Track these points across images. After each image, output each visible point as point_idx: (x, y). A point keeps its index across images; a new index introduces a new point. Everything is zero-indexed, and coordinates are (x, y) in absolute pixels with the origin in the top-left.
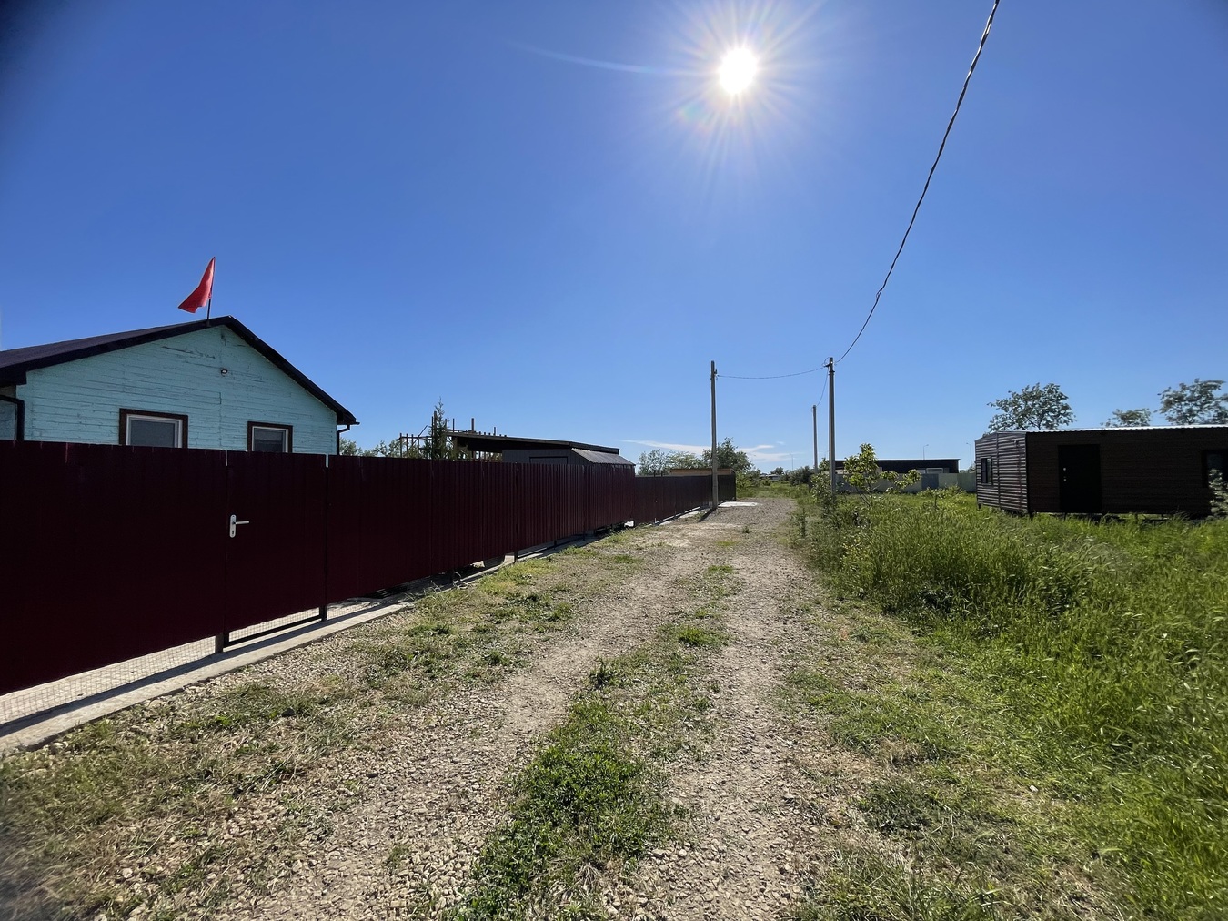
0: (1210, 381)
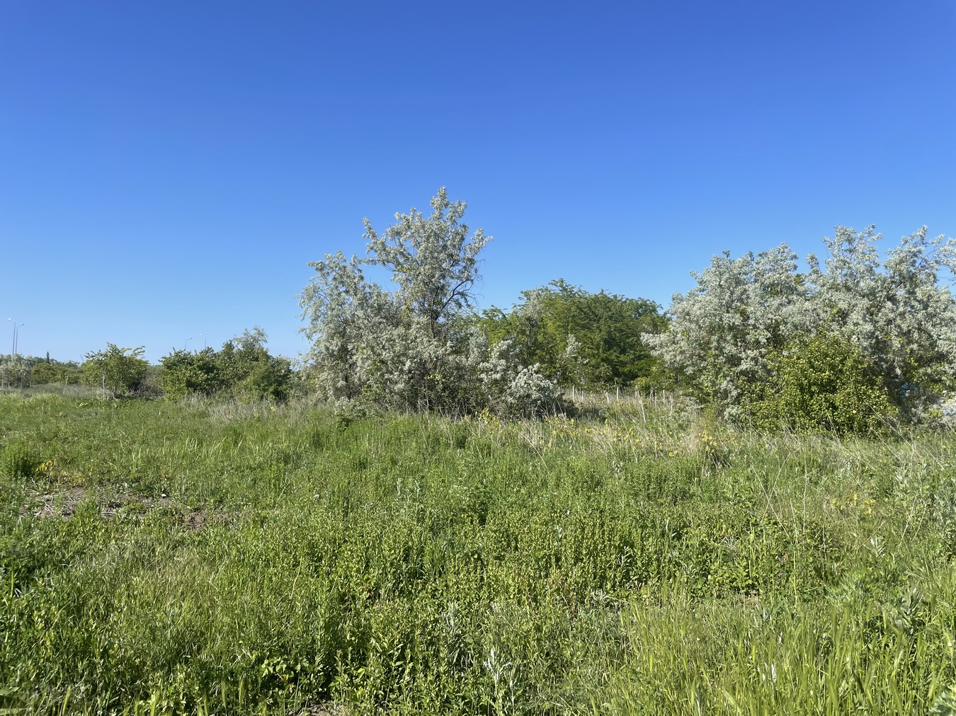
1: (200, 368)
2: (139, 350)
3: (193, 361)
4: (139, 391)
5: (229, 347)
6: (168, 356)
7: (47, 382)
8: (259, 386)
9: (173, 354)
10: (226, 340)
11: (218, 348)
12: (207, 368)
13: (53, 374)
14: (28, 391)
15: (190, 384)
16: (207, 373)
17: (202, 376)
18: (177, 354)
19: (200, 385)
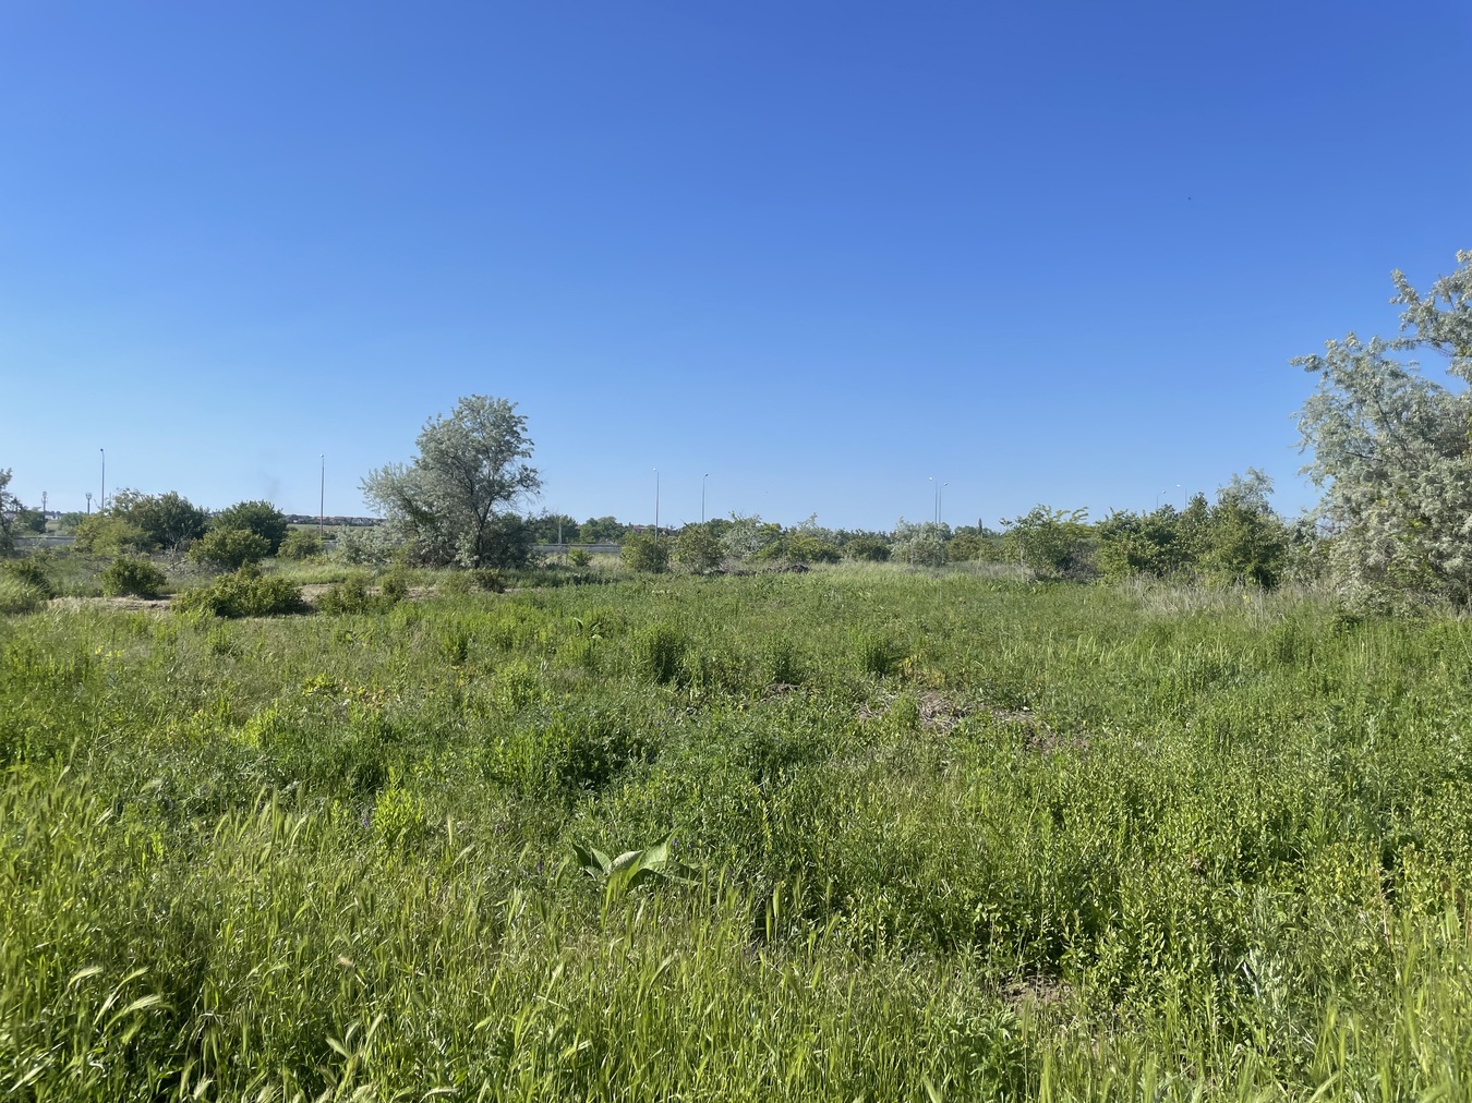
1: (1150, 536)
2: (1081, 513)
3: (1139, 526)
4: (1071, 571)
5: (1200, 503)
6: (1104, 520)
7: (967, 559)
8: (1231, 563)
9: (1111, 517)
10: (1194, 493)
11: (1182, 506)
12: (1161, 536)
13: (975, 548)
14: (941, 571)
15: (1135, 561)
16: (1161, 544)
17: (1152, 549)
18: (1116, 517)
19: (1149, 561)
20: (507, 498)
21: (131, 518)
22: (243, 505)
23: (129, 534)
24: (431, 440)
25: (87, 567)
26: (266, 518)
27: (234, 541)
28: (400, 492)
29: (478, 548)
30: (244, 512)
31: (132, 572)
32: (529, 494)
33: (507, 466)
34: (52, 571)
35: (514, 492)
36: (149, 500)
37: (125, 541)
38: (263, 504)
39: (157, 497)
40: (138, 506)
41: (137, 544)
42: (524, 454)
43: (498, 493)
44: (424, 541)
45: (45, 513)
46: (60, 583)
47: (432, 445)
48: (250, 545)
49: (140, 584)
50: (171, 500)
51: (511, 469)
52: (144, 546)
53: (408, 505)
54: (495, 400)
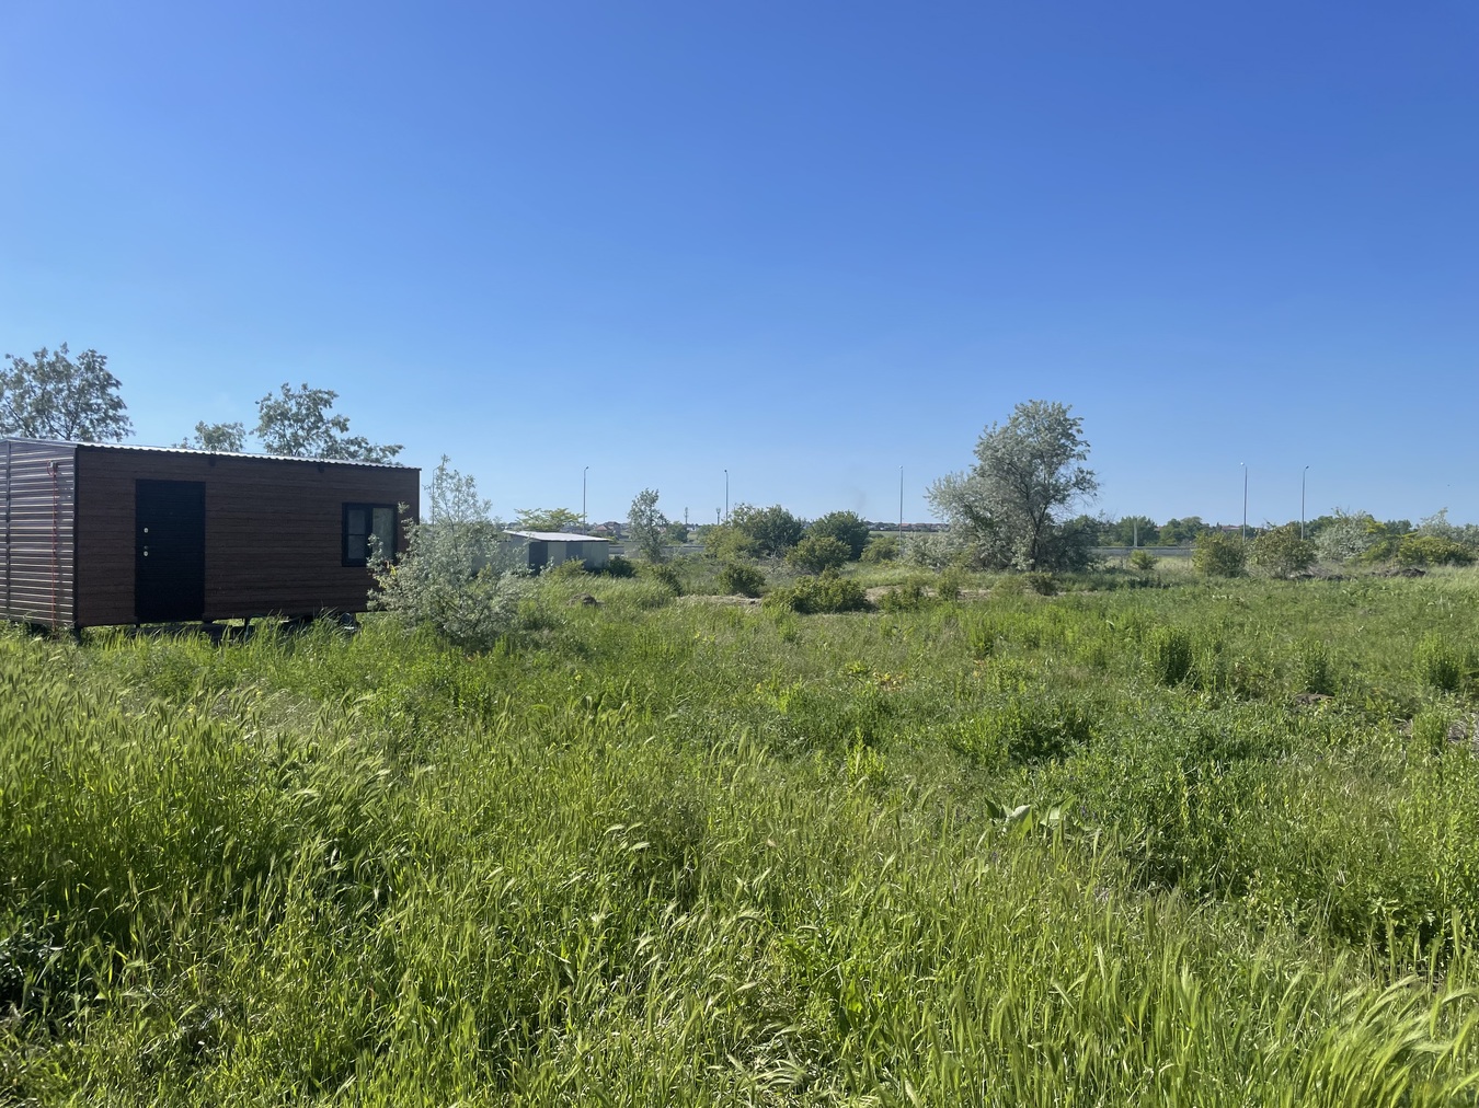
0: (320, 392)
20: (1062, 501)
21: (746, 529)
22: (832, 515)
23: (743, 543)
24: (988, 447)
25: (710, 570)
26: (851, 527)
27: (821, 548)
28: (960, 498)
29: (1034, 552)
30: (833, 521)
31: (739, 574)
32: (1086, 497)
33: (1062, 470)
34: (686, 574)
35: (1069, 495)
36: (759, 513)
37: (741, 548)
38: (849, 513)
39: (766, 510)
40: (751, 518)
41: (749, 551)
42: (1081, 456)
43: (1053, 497)
44: (984, 545)
45: (688, 525)
46: (688, 584)
47: (989, 453)
48: (834, 551)
49: (745, 584)
50: (776, 512)
51: (1067, 472)
52: (755, 553)
53: (969, 510)
54: (1050, 405)
